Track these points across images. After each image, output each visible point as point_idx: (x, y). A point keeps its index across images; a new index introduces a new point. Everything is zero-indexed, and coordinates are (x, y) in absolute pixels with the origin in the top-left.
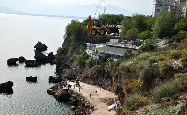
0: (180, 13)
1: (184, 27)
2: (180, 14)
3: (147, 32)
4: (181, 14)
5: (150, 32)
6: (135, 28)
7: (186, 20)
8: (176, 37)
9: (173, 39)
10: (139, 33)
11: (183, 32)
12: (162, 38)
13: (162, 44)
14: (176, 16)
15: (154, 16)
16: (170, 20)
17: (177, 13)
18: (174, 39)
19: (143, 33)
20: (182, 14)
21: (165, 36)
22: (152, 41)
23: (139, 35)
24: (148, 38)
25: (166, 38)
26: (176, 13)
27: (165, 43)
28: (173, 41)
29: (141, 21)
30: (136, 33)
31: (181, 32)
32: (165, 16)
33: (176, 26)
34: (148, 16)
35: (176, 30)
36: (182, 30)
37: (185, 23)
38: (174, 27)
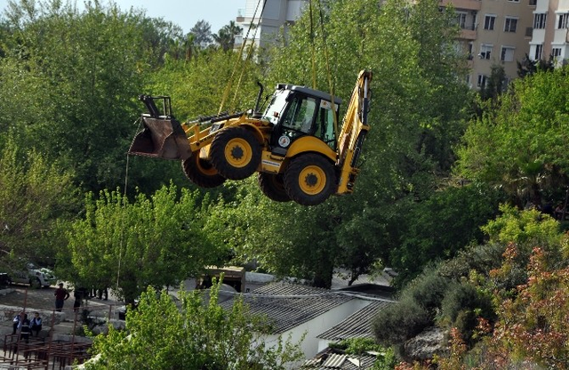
0: (512, 25)
1: (540, 169)
2: (520, 28)
3: (161, 205)
4: (529, 33)
5: (198, 203)
6: (38, 161)
7: (560, 104)
8: (456, 275)
9: (418, 298)
10: (76, 212)
11: (529, 228)
12: (323, 283)
13: (323, 345)
14: (478, 50)
15: (257, 34)
16: (400, 93)
17: (490, 22)
18: (431, 301)
19: (121, 213)
20: (538, 36)
21: (360, 264)
22: (213, 306)
23: (78, 233)
24: (167, 278)
25: (363, 280)
26: (480, 21)
27: (354, 339)
28: (426, 325)
29: (113, 85)
30: (45, 209)
31: (509, 224)
32: (353, 47)
33: (463, 153)
34: (201, 31)
35: (464, 199)
36: (519, 203)
37: (551, 136)
38: (446, 163)
